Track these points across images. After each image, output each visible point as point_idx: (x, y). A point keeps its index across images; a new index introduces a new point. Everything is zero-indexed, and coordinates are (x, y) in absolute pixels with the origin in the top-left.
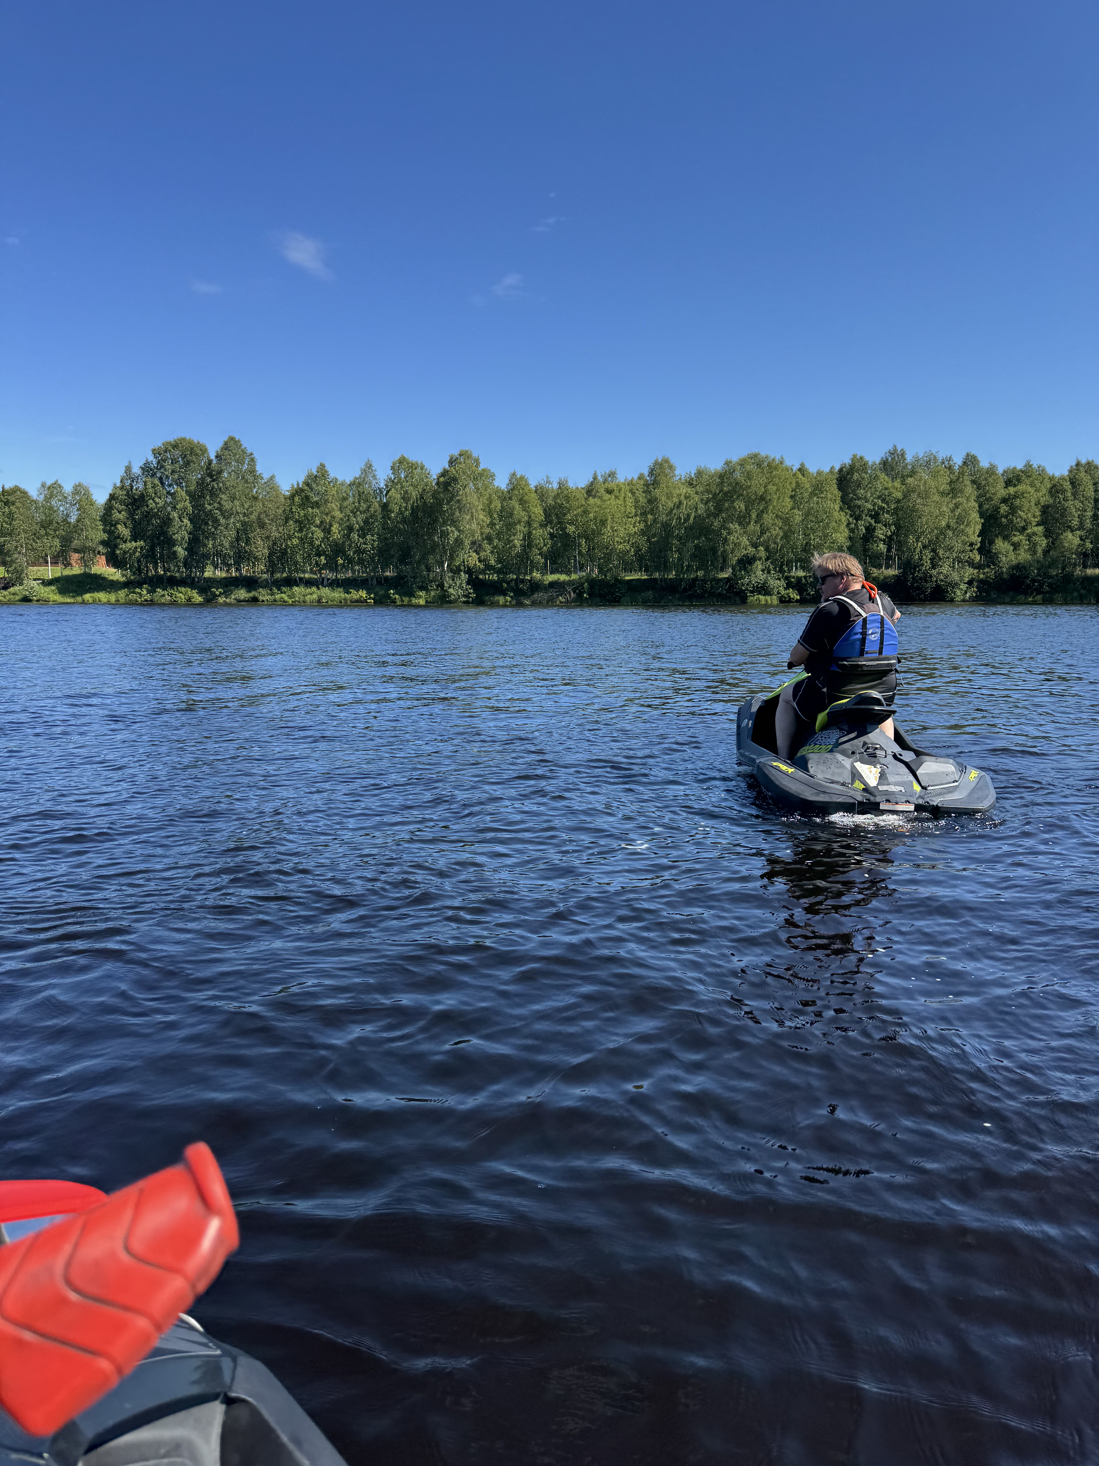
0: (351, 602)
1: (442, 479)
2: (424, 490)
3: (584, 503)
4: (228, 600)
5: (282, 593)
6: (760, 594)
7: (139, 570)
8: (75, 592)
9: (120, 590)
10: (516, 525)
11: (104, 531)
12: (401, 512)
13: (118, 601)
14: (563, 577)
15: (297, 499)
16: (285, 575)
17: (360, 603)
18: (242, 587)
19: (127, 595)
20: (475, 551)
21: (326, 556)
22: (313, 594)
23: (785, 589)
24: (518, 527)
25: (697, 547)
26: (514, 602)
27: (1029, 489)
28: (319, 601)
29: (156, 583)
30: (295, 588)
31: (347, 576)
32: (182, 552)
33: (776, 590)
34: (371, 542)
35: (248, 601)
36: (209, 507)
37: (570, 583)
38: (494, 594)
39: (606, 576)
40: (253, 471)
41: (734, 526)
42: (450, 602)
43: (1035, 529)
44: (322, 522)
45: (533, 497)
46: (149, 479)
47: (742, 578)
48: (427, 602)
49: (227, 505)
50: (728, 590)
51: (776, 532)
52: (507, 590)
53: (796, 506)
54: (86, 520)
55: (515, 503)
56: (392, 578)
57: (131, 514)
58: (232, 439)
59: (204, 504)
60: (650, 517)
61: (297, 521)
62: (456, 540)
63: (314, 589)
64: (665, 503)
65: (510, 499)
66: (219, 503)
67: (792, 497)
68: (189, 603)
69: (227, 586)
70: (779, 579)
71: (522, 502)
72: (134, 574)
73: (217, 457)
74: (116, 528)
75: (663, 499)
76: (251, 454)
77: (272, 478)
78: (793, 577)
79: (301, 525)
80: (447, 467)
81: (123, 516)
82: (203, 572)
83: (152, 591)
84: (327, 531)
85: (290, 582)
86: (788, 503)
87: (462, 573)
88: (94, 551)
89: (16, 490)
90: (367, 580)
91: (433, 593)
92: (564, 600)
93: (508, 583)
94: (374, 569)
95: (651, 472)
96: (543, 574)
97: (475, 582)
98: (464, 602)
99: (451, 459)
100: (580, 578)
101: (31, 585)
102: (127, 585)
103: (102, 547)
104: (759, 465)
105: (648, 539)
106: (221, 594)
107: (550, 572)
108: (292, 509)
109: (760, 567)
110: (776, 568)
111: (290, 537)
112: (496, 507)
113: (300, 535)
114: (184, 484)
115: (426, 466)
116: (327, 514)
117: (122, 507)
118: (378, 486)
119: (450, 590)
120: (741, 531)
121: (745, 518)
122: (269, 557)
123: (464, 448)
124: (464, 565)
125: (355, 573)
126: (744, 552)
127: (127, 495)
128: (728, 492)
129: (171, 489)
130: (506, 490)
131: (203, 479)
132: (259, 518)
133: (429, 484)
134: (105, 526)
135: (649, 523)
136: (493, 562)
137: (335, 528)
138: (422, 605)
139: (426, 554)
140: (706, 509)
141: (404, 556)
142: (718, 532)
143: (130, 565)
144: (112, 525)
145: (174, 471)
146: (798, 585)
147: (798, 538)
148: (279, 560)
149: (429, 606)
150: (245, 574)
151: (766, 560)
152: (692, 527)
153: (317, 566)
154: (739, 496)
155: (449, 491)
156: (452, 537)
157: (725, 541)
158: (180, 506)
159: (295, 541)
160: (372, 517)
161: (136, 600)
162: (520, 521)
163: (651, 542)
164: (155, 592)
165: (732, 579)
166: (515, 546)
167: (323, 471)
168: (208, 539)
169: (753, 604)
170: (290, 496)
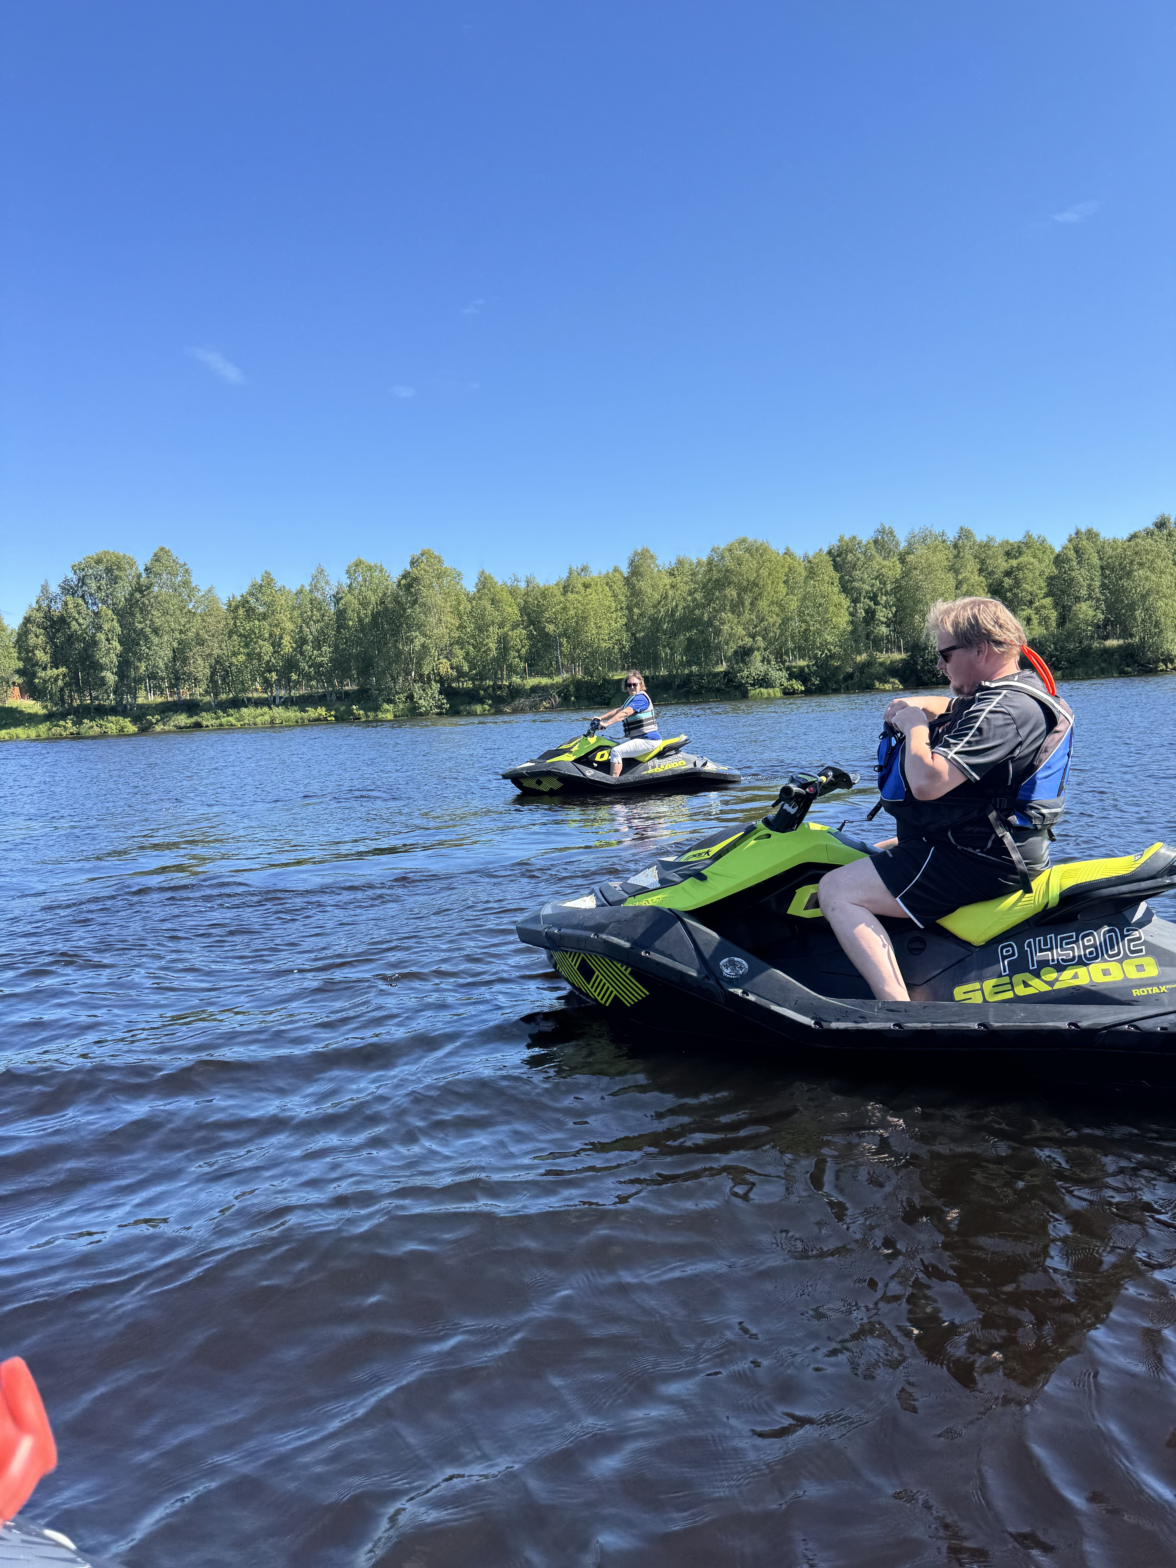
0: (309, 721)
1: (403, 582)
2: (385, 594)
3: (562, 599)
4: (166, 728)
5: (228, 716)
6: (761, 686)
7: (62, 700)
9: (41, 724)
10: (489, 626)
11: (19, 659)
12: (360, 621)
13: (39, 736)
14: (544, 681)
15: (241, 611)
16: (231, 696)
17: (319, 721)
18: (182, 712)
19: (49, 729)
20: (447, 657)
21: (277, 671)
22: (264, 715)
23: (789, 680)
24: (491, 629)
25: (689, 640)
26: (492, 711)
27: (1032, 560)
28: (272, 722)
29: (82, 713)
30: (244, 710)
31: (301, 692)
32: (112, 677)
33: (778, 682)
34: (325, 655)
35: (187, 728)
36: (140, 626)
37: (552, 686)
38: (469, 703)
39: (592, 677)
40: (186, 583)
41: (726, 615)
42: (421, 714)
43: (1044, 601)
44: (271, 635)
45: (506, 596)
46: (69, 598)
47: (742, 671)
48: (395, 716)
49: (158, 622)
50: (727, 684)
51: (774, 619)
52: (484, 697)
53: (791, 591)
55: (486, 603)
56: (354, 692)
57: (51, 639)
58: (162, 549)
59: (134, 623)
60: (636, 610)
61: (241, 636)
62: (423, 646)
63: (266, 709)
64: (651, 595)
65: (480, 598)
66: (151, 620)
67: (785, 582)
68: (122, 733)
69: (164, 712)
70: (781, 670)
71: (495, 602)
72: (56, 704)
73: (146, 570)
74: (34, 654)
75: (649, 591)
76: (185, 564)
77: (210, 590)
78: (795, 667)
79: (247, 639)
80: (408, 568)
81: (41, 640)
82: (135, 697)
83: (78, 723)
84: (277, 645)
85: (237, 704)
86: (782, 589)
87: (433, 683)
88: (8, 683)
90: (325, 696)
91: (401, 706)
92: (548, 705)
93: (485, 690)
94: (330, 683)
95: (632, 563)
96: (523, 678)
97: (448, 692)
98: (437, 714)
99: (413, 559)
100: (564, 681)
102: (49, 717)
103: (17, 676)
104: (748, 550)
105: (633, 634)
106: (158, 721)
107: (530, 675)
108: (235, 622)
109: (759, 658)
110: (776, 658)
111: (235, 654)
112: (465, 608)
113: (246, 651)
114: (110, 602)
115: (385, 567)
116: (276, 625)
117: (39, 631)
118: (332, 592)
119: (420, 702)
120: (736, 621)
121: (738, 606)
122: (211, 677)
123: (426, 548)
124: (434, 674)
125: (311, 689)
126: (741, 643)
127: (45, 617)
128: (717, 580)
129: (95, 608)
130: (475, 590)
131: (132, 595)
132: (198, 634)
133: (390, 587)
134: (20, 653)
135: (636, 618)
136: (466, 668)
137: (287, 641)
138: (390, 721)
139: (390, 664)
140: (695, 600)
141: (366, 667)
142: (710, 623)
143: (51, 695)
144: (28, 651)
145: (99, 588)
146: (801, 675)
147: (796, 625)
148: (224, 680)
149: (398, 721)
150: (183, 697)
151: (765, 649)
152: (683, 619)
153: (267, 684)
154: (730, 583)
155: (412, 593)
156: (417, 643)
157: (718, 632)
158: (106, 627)
159: (242, 658)
160: (327, 626)
161: (61, 735)
162: (493, 622)
163: (636, 639)
164: (81, 723)
165: (729, 672)
166: (489, 649)
167: (268, 580)
168: (140, 660)
169: (755, 698)
170: (233, 609)
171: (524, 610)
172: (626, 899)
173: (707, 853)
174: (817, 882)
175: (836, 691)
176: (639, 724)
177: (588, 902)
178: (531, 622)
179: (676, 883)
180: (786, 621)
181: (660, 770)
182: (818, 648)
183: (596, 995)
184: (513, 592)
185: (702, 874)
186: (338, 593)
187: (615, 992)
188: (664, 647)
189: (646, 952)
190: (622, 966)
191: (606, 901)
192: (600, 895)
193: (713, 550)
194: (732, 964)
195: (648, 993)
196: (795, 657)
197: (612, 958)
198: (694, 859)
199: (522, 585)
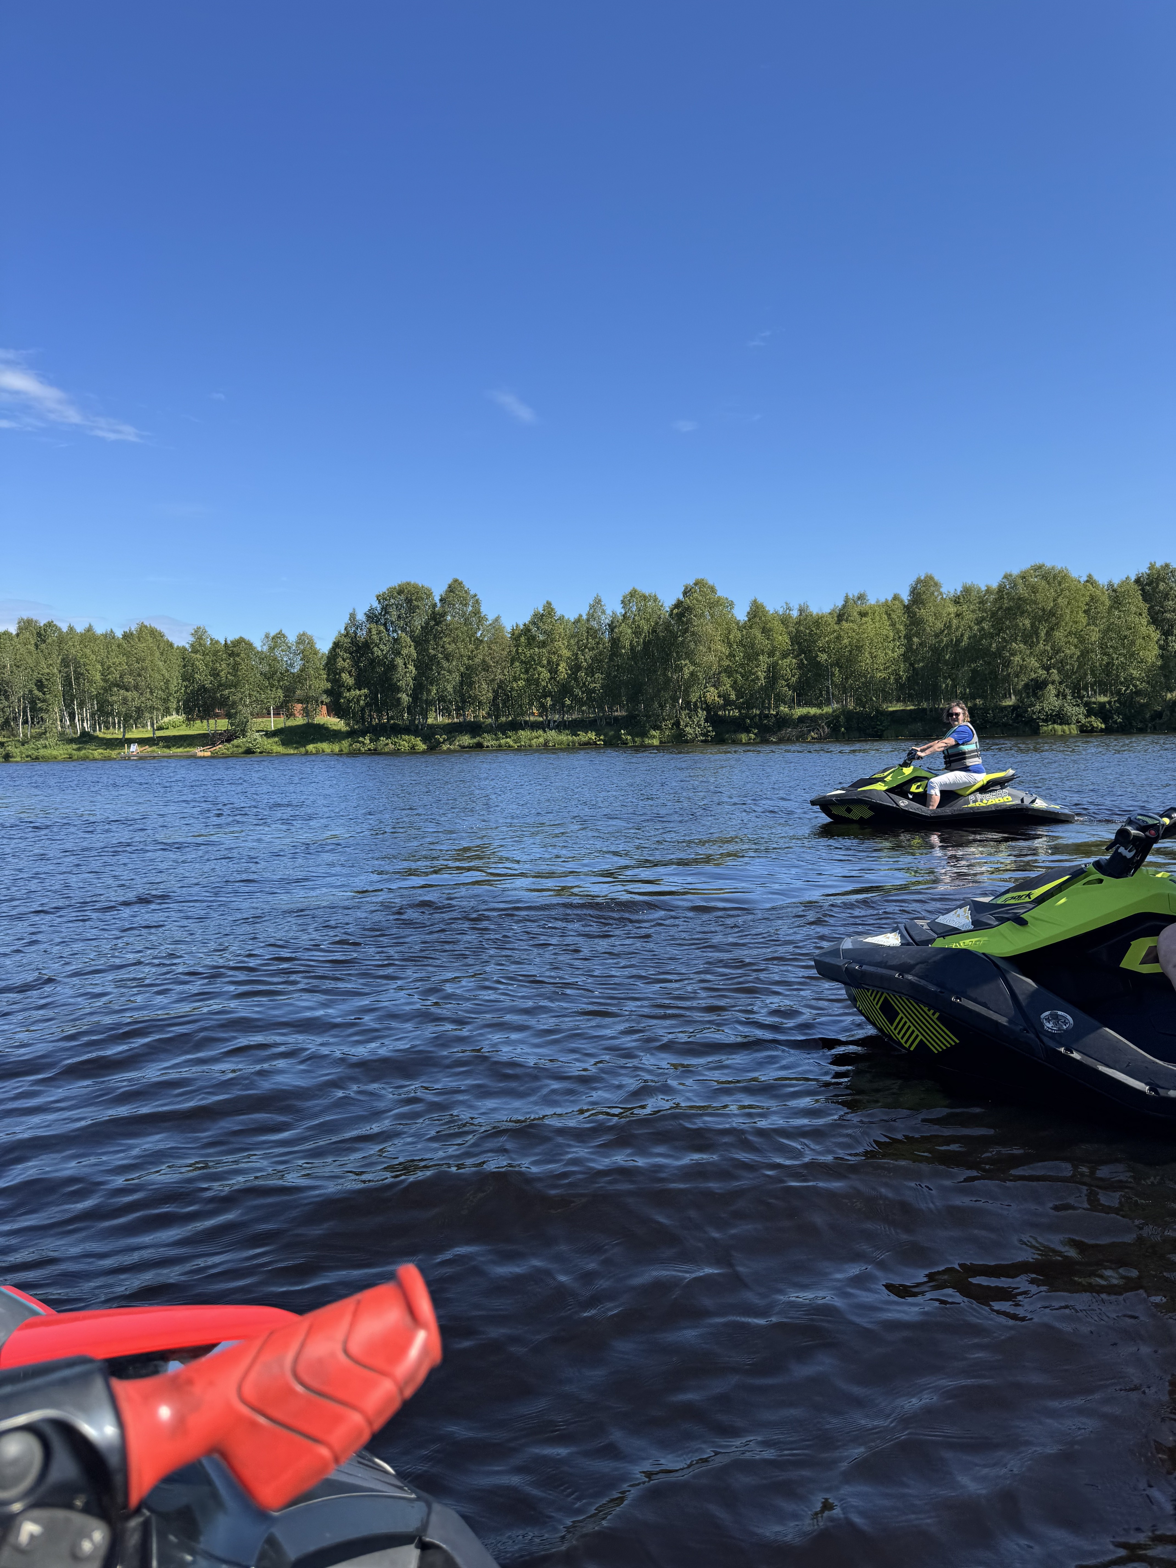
0: (580, 745)
1: (675, 611)
2: (657, 623)
3: (836, 628)
4: (452, 747)
5: (507, 737)
6: (1054, 722)
7: (363, 718)
8: (297, 742)
9: (344, 739)
10: (758, 655)
11: (328, 680)
12: (632, 648)
13: (342, 750)
14: (813, 711)
15: (523, 639)
16: (510, 718)
17: (587, 745)
18: (466, 733)
19: (351, 745)
20: (714, 686)
21: (552, 697)
22: (539, 737)
23: (1087, 716)
24: (761, 657)
25: (974, 671)
26: (758, 740)
28: (546, 744)
29: (378, 731)
30: (521, 732)
31: (574, 717)
32: (407, 699)
33: (1074, 719)
34: (597, 683)
35: (470, 747)
36: (433, 652)
37: (821, 716)
38: (735, 732)
39: (864, 707)
40: (477, 612)
41: (1018, 646)
42: (687, 742)
44: (549, 662)
45: (777, 625)
46: (373, 626)
47: (1033, 705)
48: (661, 742)
49: (450, 648)
50: (1015, 719)
51: (1071, 651)
52: (750, 726)
53: (1093, 620)
54: (310, 669)
55: (757, 632)
56: (623, 717)
57: (356, 663)
58: (456, 581)
59: (428, 649)
60: (915, 640)
61: (522, 662)
62: (692, 674)
63: (540, 732)
64: (933, 624)
65: (751, 627)
66: (443, 647)
67: (1085, 612)
68: (413, 751)
69: (450, 732)
70: (1078, 705)
71: (766, 631)
72: (358, 722)
73: (441, 600)
74: (341, 676)
75: (931, 619)
76: (475, 596)
77: (497, 619)
78: (1094, 703)
79: (528, 665)
80: (681, 597)
81: (347, 664)
82: (426, 718)
83: (375, 740)
84: (553, 671)
85: (515, 726)
86: (1083, 619)
87: (699, 710)
88: (317, 701)
89: (240, 641)
90: (595, 721)
91: (667, 733)
92: (816, 736)
93: (751, 719)
94: (602, 709)
95: (914, 591)
96: (791, 708)
97: (713, 719)
98: (702, 741)
99: (686, 588)
100: (834, 711)
101: (254, 738)
102: (351, 734)
103: (325, 696)
104: (1044, 577)
105: (911, 665)
106: (445, 740)
107: (799, 705)
108: (517, 650)
109: (1054, 692)
110: (1073, 693)
111: (516, 679)
112: (735, 637)
113: (526, 677)
114: (408, 629)
115: (659, 597)
116: (554, 653)
117: (346, 655)
118: (607, 621)
119: (688, 729)
120: (1028, 652)
121: (1031, 637)
122: (493, 700)
123: (700, 577)
124: (701, 701)
125: (583, 714)
126: (1033, 675)
127: (352, 643)
128: (1009, 609)
129: (395, 635)
130: (746, 619)
131: (427, 623)
132: (484, 661)
133: (662, 616)
134: (328, 675)
135: (915, 647)
136: (733, 697)
137: (562, 667)
138: (656, 746)
139: (659, 691)
140: (983, 629)
141: (636, 692)
142: (998, 654)
143: (354, 714)
144: (335, 674)
145: (399, 617)
146: (1102, 712)
147: (1097, 657)
148: (504, 703)
149: (662, 747)
150: (468, 719)
151: (1060, 683)
152: (967, 650)
153: (543, 708)
154: (1022, 613)
155: (683, 622)
156: (686, 671)
157: (1007, 663)
158: (405, 652)
159: (521, 683)
160: (601, 653)
161: (359, 750)
162: (763, 650)
163: (914, 669)
164: (377, 740)
165: (1019, 707)
166: (758, 678)
167: (549, 609)
168: (432, 684)
169: (1047, 735)
170: (516, 637)
171: (796, 639)
172: (934, 940)
173: (1029, 896)
174: (1157, 934)
175: (1142, 731)
176: (962, 756)
177: (891, 940)
178: (802, 651)
179: (991, 927)
180: (1085, 653)
181: (982, 804)
182: (1122, 683)
183: (899, 1037)
184: (785, 620)
185: (1022, 919)
186: (612, 622)
187: (920, 1037)
188: (945, 678)
189: (957, 998)
190: (929, 1010)
191: (910, 939)
192: (905, 933)
193: (1005, 577)
194: (1056, 1018)
195: (958, 1041)
196: (1095, 692)
197: (918, 1001)
198: (1013, 902)
199: (795, 614)
